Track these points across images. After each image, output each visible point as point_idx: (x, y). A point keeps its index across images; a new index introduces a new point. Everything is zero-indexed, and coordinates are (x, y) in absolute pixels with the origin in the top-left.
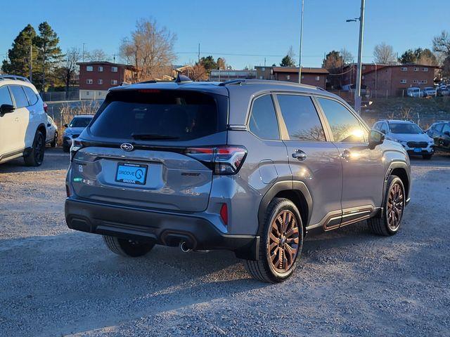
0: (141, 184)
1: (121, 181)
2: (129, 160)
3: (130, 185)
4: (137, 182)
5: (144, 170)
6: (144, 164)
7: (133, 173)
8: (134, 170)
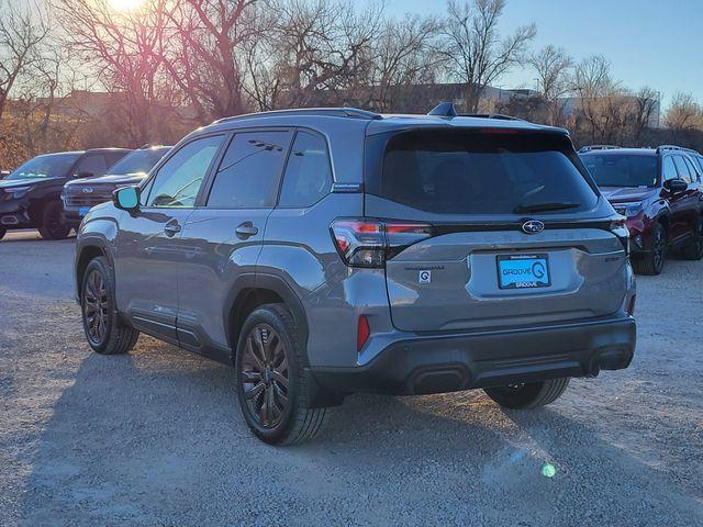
0: (545, 285)
1: (512, 286)
2: (518, 250)
3: (531, 290)
4: (540, 284)
5: (543, 261)
6: (541, 251)
7: (528, 270)
8: (528, 264)
